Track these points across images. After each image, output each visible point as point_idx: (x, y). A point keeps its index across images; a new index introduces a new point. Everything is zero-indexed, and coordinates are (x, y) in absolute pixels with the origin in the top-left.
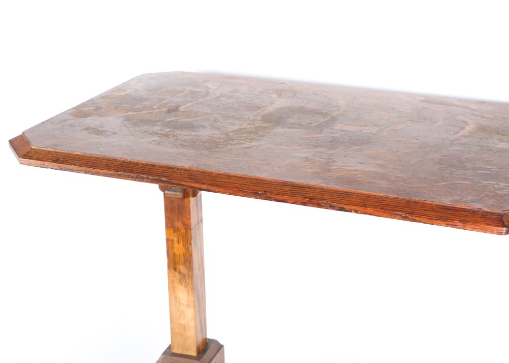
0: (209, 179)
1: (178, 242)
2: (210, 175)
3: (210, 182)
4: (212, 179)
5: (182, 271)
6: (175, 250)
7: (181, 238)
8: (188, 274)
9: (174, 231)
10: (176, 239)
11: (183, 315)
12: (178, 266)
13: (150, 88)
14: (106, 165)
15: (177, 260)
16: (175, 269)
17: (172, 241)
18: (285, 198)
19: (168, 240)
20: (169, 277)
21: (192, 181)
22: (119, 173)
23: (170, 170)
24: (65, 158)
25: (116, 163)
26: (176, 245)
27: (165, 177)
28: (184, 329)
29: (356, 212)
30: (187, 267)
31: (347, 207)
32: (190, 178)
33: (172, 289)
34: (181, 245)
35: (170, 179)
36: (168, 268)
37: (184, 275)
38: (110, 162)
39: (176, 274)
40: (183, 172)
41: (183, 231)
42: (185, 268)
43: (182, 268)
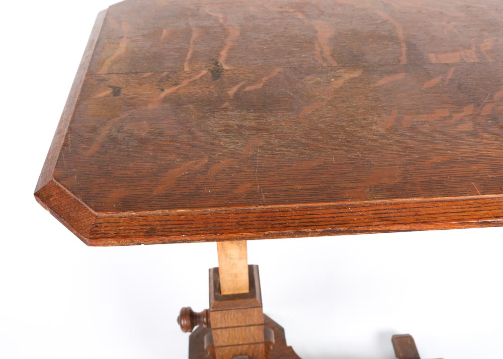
0: (408, 214)
2: (406, 206)
3: (411, 219)
4: (413, 213)
11: (234, 267)
13: (146, 32)
14: (238, 223)
21: (385, 223)
22: (266, 233)
23: (342, 210)
24: (163, 223)
25: (250, 215)
27: (341, 224)
32: (381, 219)
35: (352, 227)
38: (240, 216)
40: (364, 209)
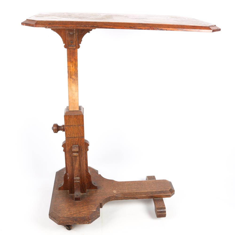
1: (72, 67)
2: (112, 23)
5: (74, 78)
6: (71, 70)
7: (73, 65)
8: (76, 79)
9: (71, 63)
10: (71, 66)
11: (74, 95)
12: (72, 76)
15: (72, 74)
16: (71, 78)
17: (70, 67)
18: (142, 28)
19: (68, 67)
20: (68, 81)
26: (71, 68)
28: (74, 101)
29: (166, 30)
30: (76, 76)
31: (163, 29)
33: (69, 86)
34: (74, 67)
36: (68, 78)
37: (75, 80)
39: (71, 79)
40: (101, 23)
41: (74, 62)
42: (75, 77)
43: (73, 77)
